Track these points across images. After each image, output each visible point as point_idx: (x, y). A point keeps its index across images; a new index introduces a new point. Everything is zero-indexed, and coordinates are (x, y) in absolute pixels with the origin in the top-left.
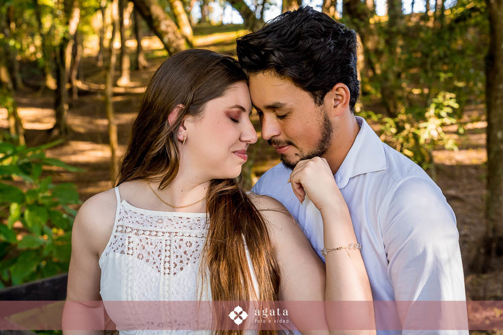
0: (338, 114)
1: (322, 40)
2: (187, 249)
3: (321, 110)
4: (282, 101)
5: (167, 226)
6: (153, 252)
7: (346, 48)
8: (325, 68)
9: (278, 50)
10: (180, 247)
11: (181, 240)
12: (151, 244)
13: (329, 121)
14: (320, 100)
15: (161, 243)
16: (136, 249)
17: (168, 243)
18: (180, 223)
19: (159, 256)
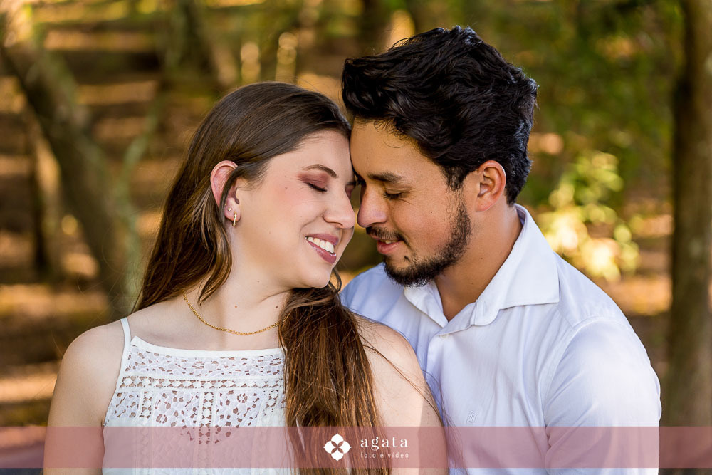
0: (482, 207)
1: (476, 89)
2: (239, 405)
3: (456, 197)
4: (396, 171)
5: (210, 372)
6: (183, 412)
7: (512, 109)
8: (471, 135)
9: (405, 93)
10: (228, 402)
11: (231, 392)
12: (181, 400)
13: (466, 216)
14: (456, 181)
15: (197, 397)
16: (156, 408)
17: (209, 397)
18: (230, 366)
19: (192, 417)
